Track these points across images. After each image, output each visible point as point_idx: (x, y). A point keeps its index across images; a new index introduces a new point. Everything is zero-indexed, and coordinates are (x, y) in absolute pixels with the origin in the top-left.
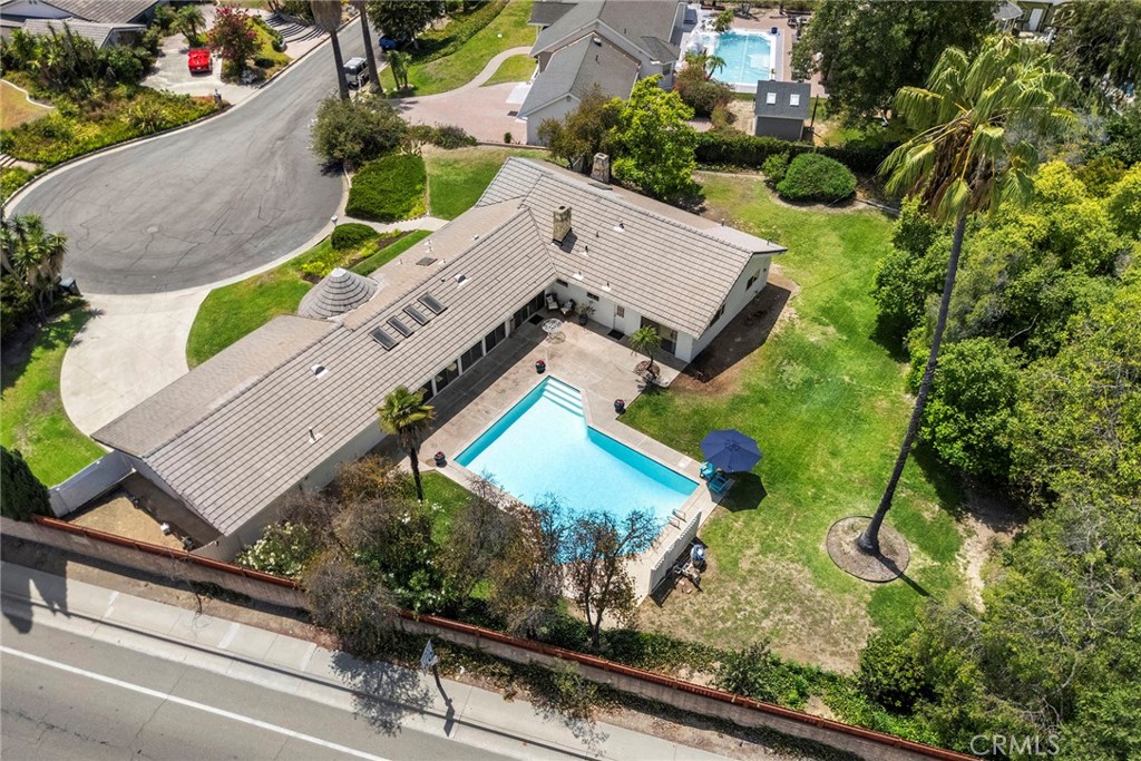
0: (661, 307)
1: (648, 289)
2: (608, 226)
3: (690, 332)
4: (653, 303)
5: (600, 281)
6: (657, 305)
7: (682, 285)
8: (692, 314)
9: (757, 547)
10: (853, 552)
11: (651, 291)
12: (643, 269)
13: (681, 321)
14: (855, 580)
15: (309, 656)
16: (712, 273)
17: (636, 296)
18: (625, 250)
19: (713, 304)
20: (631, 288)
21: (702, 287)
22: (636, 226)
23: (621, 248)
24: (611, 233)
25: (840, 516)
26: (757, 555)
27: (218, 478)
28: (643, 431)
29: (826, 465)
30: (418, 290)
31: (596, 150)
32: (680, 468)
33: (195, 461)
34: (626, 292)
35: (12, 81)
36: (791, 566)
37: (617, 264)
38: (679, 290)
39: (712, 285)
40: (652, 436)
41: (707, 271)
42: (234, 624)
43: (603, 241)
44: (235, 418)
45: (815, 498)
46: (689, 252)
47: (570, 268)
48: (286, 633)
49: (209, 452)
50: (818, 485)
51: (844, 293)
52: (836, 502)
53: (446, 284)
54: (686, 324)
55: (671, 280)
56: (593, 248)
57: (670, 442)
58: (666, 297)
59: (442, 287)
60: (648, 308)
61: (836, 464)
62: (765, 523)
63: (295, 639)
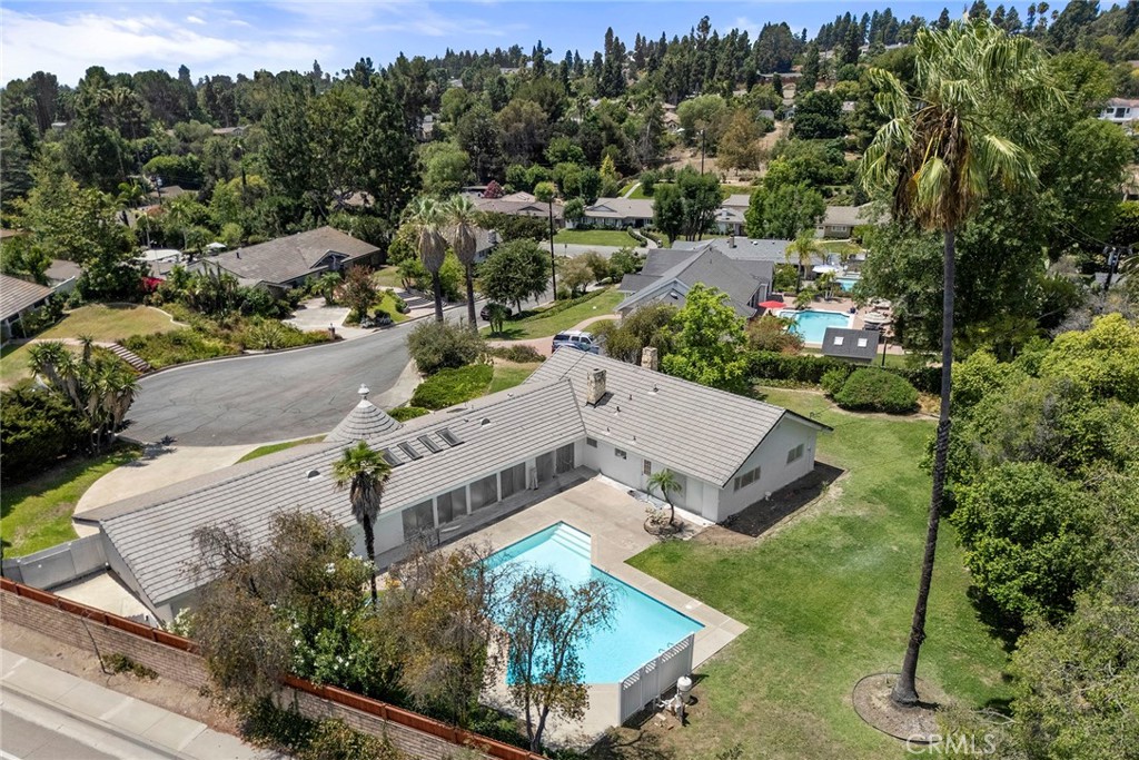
0: (687, 458)
1: (674, 442)
2: (643, 391)
3: (714, 481)
4: (678, 455)
5: (627, 436)
6: (682, 456)
7: (710, 439)
8: (718, 464)
9: (764, 691)
10: (885, 708)
11: (678, 444)
12: (672, 426)
13: (705, 471)
14: (886, 737)
15: (193, 737)
16: (742, 427)
17: (662, 449)
18: (657, 410)
19: (740, 454)
20: (657, 442)
21: (730, 440)
22: (669, 390)
23: (652, 409)
24: (645, 397)
25: (872, 672)
26: (762, 699)
27: (170, 550)
28: (650, 574)
29: (862, 622)
30: (439, 426)
31: (646, 343)
32: (686, 609)
33: (153, 532)
34: (652, 445)
35: (165, 309)
36: (804, 714)
37: (647, 422)
38: (706, 443)
39: (741, 438)
40: (661, 579)
41: (736, 426)
42: (128, 698)
43: (636, 403)
44: (211, 502)
45: (843, 651)
46: (720, 410)
47: (599, 426)
48: (180, 713)
49: (171, 526)
50: (850, 639)
51: (898, 481)
52: (870, 657)
53: (468, 424)
54: (710, 473)
55: (699, 435)
56: (625, 410)
57: (681, 585)
58: (692, 449)
59: (464, 426)
60: (672, 459)
61: (874, 622)
62: (778, 669)
63: (188, 719)
